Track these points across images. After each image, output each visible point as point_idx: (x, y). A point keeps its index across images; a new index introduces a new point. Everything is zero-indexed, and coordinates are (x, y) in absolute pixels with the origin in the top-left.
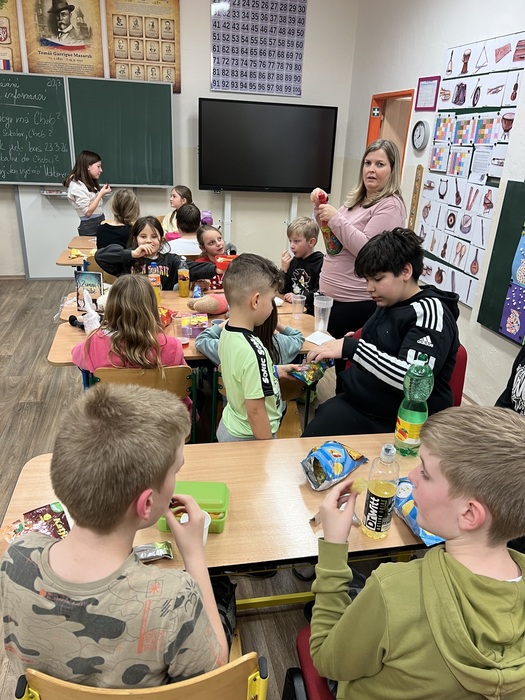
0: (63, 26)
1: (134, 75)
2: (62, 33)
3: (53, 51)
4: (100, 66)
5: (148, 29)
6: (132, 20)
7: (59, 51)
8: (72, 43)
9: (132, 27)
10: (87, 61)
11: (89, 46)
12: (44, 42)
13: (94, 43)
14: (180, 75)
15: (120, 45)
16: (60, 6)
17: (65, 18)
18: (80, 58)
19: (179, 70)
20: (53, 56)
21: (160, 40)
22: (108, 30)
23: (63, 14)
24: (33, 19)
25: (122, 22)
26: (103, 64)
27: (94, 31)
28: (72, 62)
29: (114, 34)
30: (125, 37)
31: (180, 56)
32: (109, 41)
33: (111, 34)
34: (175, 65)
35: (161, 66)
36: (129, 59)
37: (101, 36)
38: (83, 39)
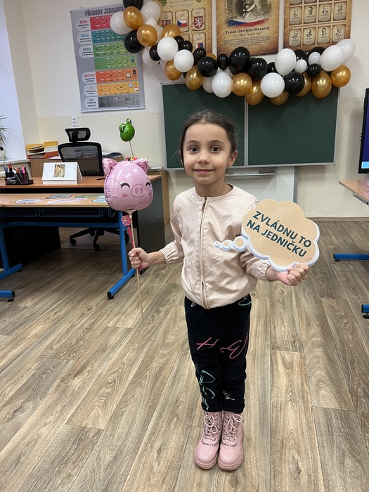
0: (247, 7)
1: (305, 37)
2: (246, 12)
3: (237, 29)
4: (276, 35)
7: (242, 28)
8: (254, 20)
10: (265, 33)
11: (267, 20)
12: (231, 23)
13: (272, 16)
14: (349, 31)
15: (295, 13)
18: (259, 32)
19: (350, 26)
20: (237, 34)
24: (224, 5)
26: (278, 32)
27: (273, 5)
28: (253, 36)
29: (291, 5)
30: (300, 5)
31: (351, 13)
32: (285, 12)
33: (288, 5)
34: (346, 22)
35: (332, 25)
36: (302, 24)
37: (278, 8)
38: (264, 14)
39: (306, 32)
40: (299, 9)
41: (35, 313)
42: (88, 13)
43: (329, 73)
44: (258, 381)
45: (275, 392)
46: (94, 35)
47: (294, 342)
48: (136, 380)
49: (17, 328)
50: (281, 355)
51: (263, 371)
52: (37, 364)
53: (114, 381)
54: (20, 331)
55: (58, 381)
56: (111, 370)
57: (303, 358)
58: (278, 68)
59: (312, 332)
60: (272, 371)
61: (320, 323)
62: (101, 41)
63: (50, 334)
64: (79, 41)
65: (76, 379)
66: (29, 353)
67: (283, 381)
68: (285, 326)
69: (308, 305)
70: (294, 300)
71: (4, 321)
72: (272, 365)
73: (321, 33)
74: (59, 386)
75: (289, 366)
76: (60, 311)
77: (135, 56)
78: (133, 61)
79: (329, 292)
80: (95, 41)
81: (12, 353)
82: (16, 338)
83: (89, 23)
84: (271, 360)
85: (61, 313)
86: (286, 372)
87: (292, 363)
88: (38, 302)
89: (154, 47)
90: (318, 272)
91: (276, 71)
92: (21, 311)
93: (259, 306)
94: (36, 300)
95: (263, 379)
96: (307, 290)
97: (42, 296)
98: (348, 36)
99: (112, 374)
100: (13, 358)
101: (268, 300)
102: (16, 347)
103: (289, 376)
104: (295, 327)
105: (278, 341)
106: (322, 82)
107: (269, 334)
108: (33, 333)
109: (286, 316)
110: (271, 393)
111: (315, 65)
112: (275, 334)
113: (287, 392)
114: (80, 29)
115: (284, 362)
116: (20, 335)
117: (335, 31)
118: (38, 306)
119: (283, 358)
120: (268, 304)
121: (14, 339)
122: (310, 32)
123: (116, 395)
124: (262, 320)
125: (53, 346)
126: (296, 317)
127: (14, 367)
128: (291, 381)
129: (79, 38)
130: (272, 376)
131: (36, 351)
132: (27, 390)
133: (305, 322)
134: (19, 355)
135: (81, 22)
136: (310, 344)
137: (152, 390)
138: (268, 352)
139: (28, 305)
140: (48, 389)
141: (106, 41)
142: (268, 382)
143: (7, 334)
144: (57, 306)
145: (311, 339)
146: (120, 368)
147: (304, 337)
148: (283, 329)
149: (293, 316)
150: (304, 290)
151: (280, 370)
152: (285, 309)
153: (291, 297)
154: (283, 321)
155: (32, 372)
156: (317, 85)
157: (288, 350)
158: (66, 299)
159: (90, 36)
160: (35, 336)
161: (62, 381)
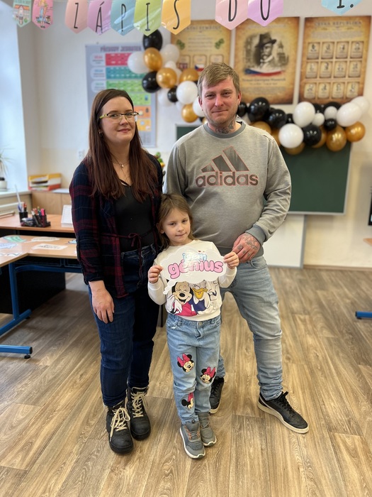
0: (265, 57)
1: (320, 91)
2: (264, 63)
3: (253, 78)
4: (291, 86)
5: (339, 51)
6: (325, 46)
7: (258, 77)
8: (271, 70)
9: (324, 51)
10: (281, 84)
11: (284, 71)
12: (248, 72)
13: (289, 69)
14: (363, 88)
15: (312, 67)
16: (265, 41)
17: (268, 50)
18: (276, 82)
19: (363, 83)
20: (253, 82)
21: (349, 59)
22: (303, 55)
23: (267, 48)
24: (242, 54)
25: (316, 48)
26: (293, 84)
27: (291, 58)
28: (269, 86)
29: (308, 59)
30: (317, 60)
31: (365, 72)
32: (302, 65)
33: (305, 59)
34: (359, 80)
35: (346, 82)
36: (318, 78)
37: (295, 61)
38: (281, 66)
39: (322, 86)
40: (316, 64)
41: (58, 374)
42: (104, 49)
43: (345, 129)
44: (328, 474)
45: (350, 487)
46: (108, 71)
47: (349, 421)
48: (195, 471)
49: (43, 394)
50: (342, 440)
51: (329, 460)
52: (77, 446)
53: (171, 472)
54: (46, 399)
55: (108, 471)
56: (164, 456)
57: (365, 443)
58: (295, 119)
59: (363, 409)
60: (338, 461)
61: (368, 397)
62: (115, 78)
63: (83, 404)
64: (92, 75)
65: (127, 468)
66: (64, 431)
67: (353, 473)
68: (333, 401)
69: (348, 373)
70: (332, 367)
71: (26, 384)
72: (336, 453)
73: (335, 88)
74: (110, 478)
75: (353, 454)
76: (85, 372)
77: (149, 95)
78: (146, 99)
79: (363, 357)
80: (109, 77)
81: (45, 430)
82: (46, 408)
83: (104, 58)
84: (333, 446)
85: (88, 376)
86: (353, 461)
87: (355, 449)
88: (58, 361)
89: (173, 90)
90: (344, 331)
91: (292, 122)
92: (42, 372)
93: (298, 374)
94: (55, 357)
95: (333, 472)
96: (341, 355)
97: (60, 353)
98: (361, 94)
99: (166, 461)
100: (48, 437)
101: (306, 367)
102: (49, 422)
103: (358, 467)
104: (344, 403)
105: (333, 421)
106: (337, 137)
107: (319, 410)
108: (63, 402)
109: (330, 388)
110: (346, 490)
111: (332, 120)
112: (327, 412)
113: (363, 489)
114: (94, 64)
115: (347, 449)
116: (48, 406)
117: (350, 87)
118: (59, 366)
119: (345, 443)
120: (307, 371)
121: (43, 411)
122: (325, 86)
123: (179, 492)
124: (307, 391)
125: (90, 422)
126: (341, 389)
127: (52, 450)
128: (362, 474)
129: (93, 72)
130: (341, 467)
131: (72, 427)
132: (74, 482)
133: (352, 396)
134: (54, 434)
135: (96, 57)
136: (366, 425)
137: (217, 485)
138: (326, 435)
139: (49, 363)
140: (98, 481)
141: (120, 78)
142: (338, 474)
143: (34, 404)
144: (81, 365)
145: (365, 418)
146: (173, 454)
147: (357, 416)
148: (332, 404)
149: (337, 388)
150: (338, 354)
151: (347, 460)
152: (326, 377)
153: (327, 362)
154: (329, 394)
155: (74, 458)
156: (332, 139)
157: (345, 432)
158: (89, 357)
159: (104, 72)
160: (66, 407)
161: (112, 471)
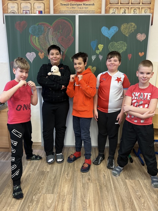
3: (69, 2)
4: (99, 10)
10: (91, 8)
18: (87, 6)
20: (69, 6)
26: (101, 8)
28: (82, 10)
34: (151, 6)
35: (140, 7)
36: (119, 4)
